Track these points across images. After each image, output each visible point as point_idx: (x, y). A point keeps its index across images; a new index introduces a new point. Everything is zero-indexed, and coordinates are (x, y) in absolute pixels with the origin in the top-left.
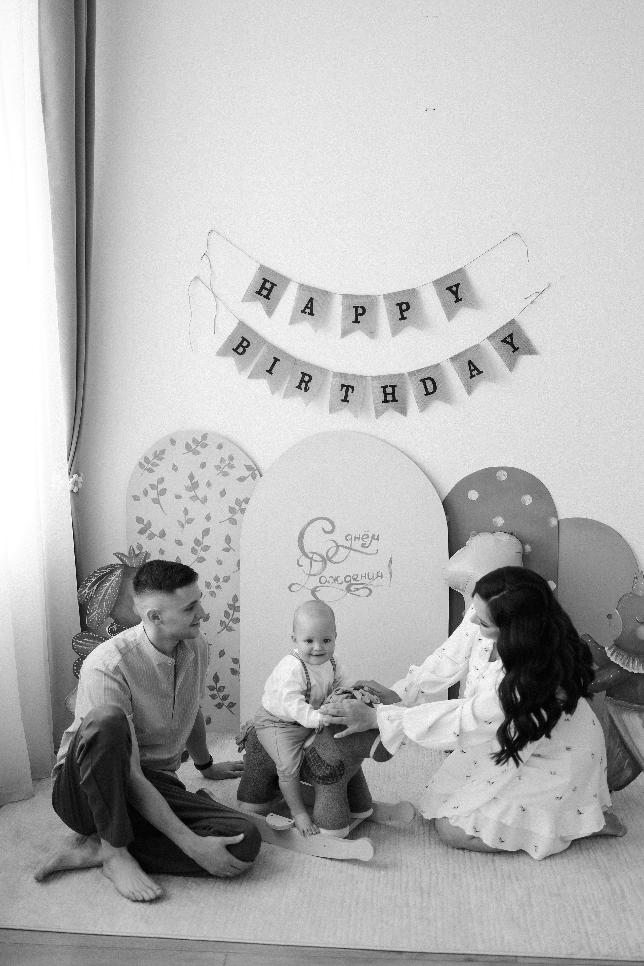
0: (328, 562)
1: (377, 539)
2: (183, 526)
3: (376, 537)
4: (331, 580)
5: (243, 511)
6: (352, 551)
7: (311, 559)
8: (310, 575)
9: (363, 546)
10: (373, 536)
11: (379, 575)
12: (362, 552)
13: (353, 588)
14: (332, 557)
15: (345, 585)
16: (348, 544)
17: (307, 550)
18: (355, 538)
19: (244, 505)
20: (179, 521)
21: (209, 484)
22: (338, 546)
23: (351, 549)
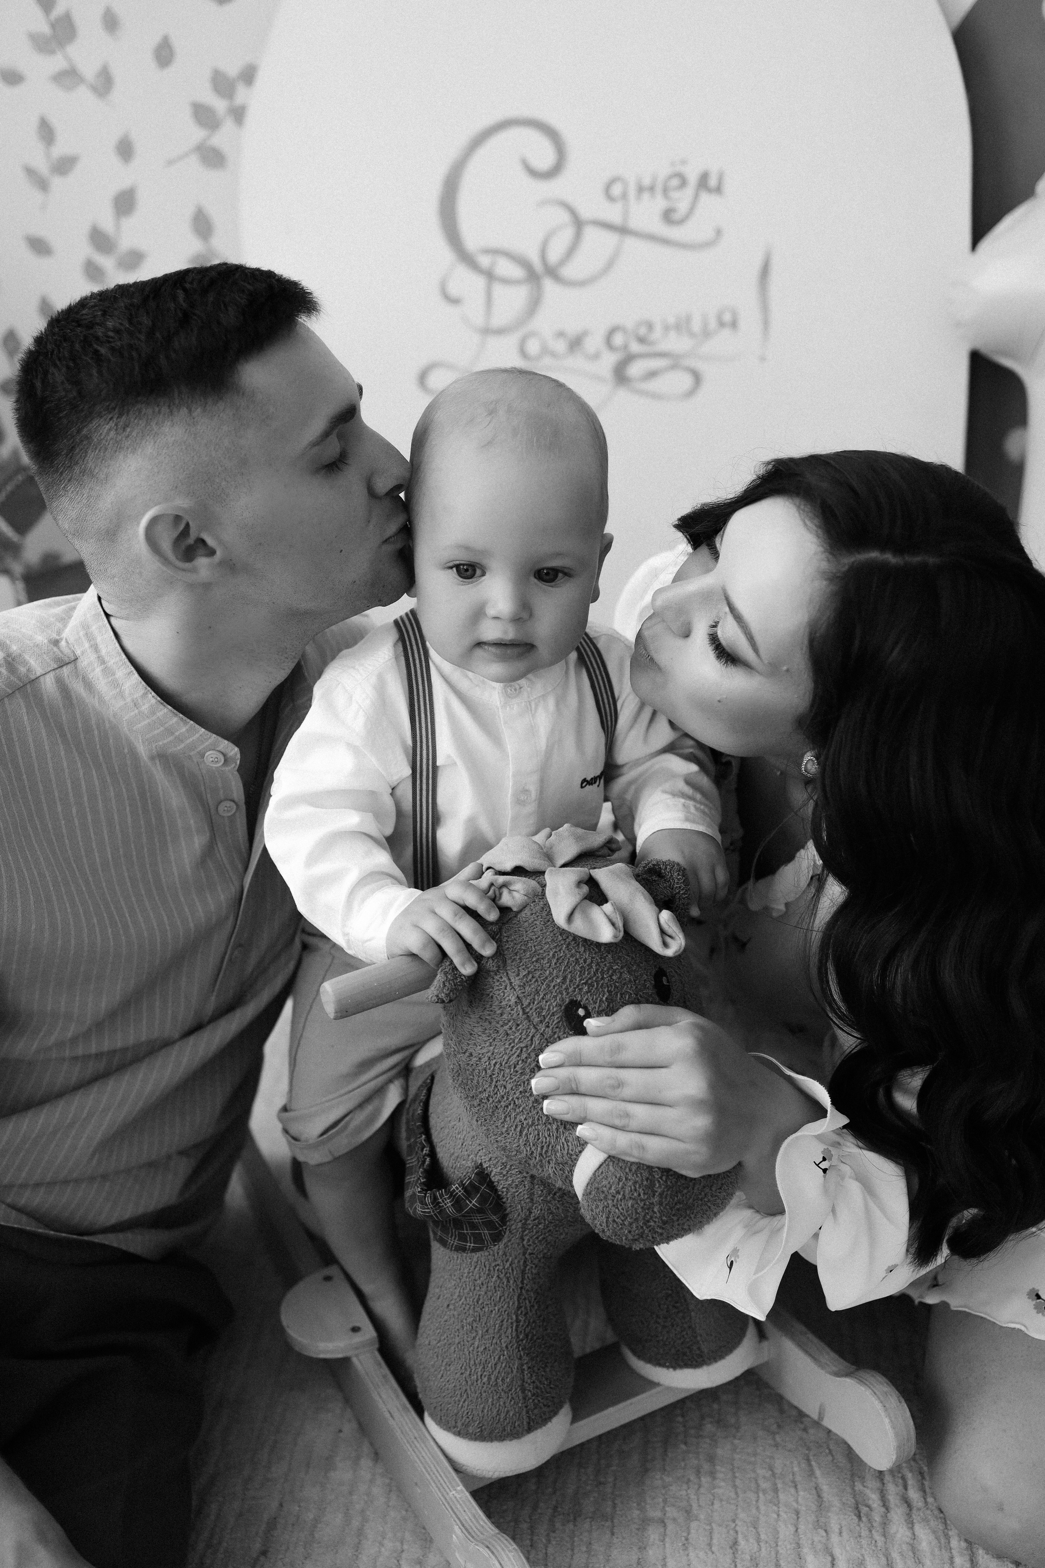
0: (549, 285)
1: (718, 190)
2: (43, 185)
3: (713, 182)
4: (560, 346)
5: (238, 114)
6: (630, 242)
7: (490, 276)
8: (487, 331)
9: (668, 216)
10: (703, 181)
11: (727, 317)
12: (665, 242)
13: (635, 369)
14: (563, 261)
15: (610, 360)
16: (613, 213)
17: (472, 241)
18: (641, 189)
19: (242, 94)
20: (30, 172)
21: (111, 22)
22: (579, 224)
23: (623, 230)
